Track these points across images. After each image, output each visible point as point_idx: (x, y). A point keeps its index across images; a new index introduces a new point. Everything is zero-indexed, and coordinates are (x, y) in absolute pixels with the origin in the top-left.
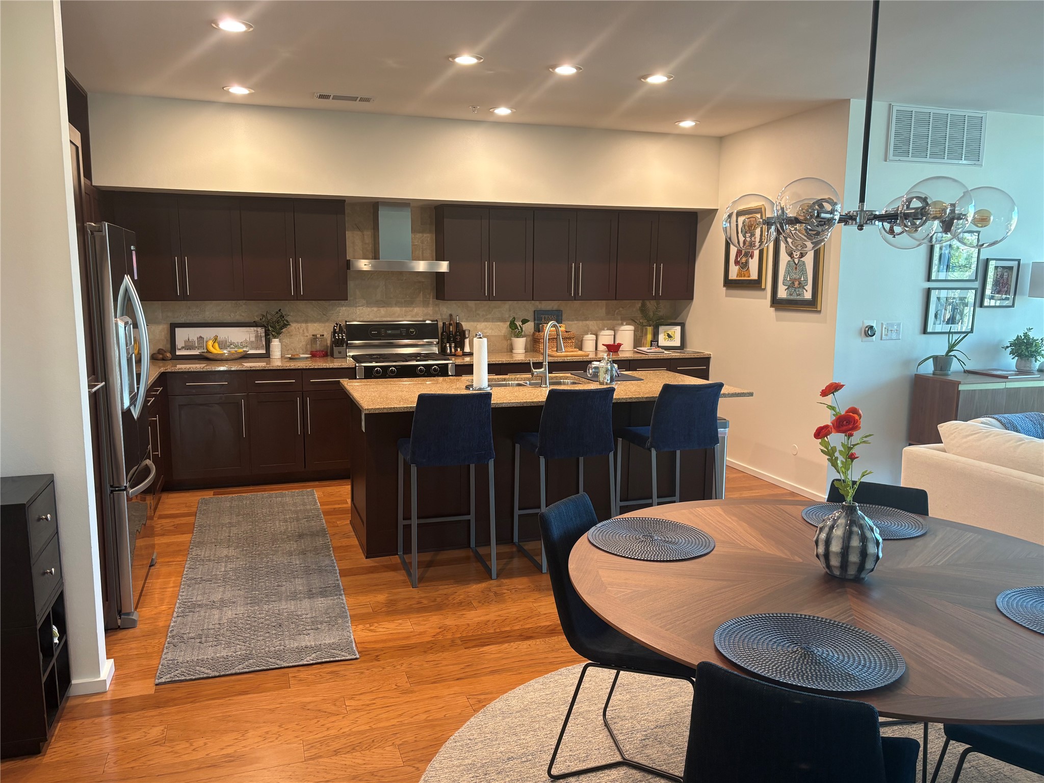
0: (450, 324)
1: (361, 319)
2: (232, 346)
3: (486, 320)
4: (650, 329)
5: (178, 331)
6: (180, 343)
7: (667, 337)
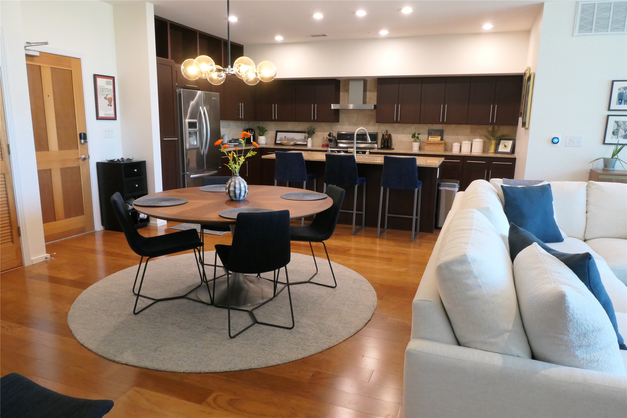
0: (386, 135)
1: (346, 131)
2: (296, 140)
3: (403, 133)
4: (494, 142)
5: (278, 134)
6: (278, 138)
7: (504, 147)
